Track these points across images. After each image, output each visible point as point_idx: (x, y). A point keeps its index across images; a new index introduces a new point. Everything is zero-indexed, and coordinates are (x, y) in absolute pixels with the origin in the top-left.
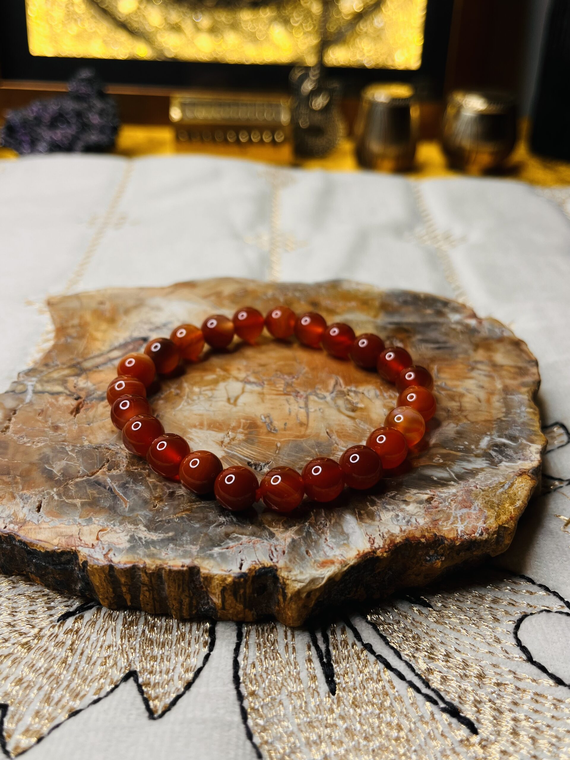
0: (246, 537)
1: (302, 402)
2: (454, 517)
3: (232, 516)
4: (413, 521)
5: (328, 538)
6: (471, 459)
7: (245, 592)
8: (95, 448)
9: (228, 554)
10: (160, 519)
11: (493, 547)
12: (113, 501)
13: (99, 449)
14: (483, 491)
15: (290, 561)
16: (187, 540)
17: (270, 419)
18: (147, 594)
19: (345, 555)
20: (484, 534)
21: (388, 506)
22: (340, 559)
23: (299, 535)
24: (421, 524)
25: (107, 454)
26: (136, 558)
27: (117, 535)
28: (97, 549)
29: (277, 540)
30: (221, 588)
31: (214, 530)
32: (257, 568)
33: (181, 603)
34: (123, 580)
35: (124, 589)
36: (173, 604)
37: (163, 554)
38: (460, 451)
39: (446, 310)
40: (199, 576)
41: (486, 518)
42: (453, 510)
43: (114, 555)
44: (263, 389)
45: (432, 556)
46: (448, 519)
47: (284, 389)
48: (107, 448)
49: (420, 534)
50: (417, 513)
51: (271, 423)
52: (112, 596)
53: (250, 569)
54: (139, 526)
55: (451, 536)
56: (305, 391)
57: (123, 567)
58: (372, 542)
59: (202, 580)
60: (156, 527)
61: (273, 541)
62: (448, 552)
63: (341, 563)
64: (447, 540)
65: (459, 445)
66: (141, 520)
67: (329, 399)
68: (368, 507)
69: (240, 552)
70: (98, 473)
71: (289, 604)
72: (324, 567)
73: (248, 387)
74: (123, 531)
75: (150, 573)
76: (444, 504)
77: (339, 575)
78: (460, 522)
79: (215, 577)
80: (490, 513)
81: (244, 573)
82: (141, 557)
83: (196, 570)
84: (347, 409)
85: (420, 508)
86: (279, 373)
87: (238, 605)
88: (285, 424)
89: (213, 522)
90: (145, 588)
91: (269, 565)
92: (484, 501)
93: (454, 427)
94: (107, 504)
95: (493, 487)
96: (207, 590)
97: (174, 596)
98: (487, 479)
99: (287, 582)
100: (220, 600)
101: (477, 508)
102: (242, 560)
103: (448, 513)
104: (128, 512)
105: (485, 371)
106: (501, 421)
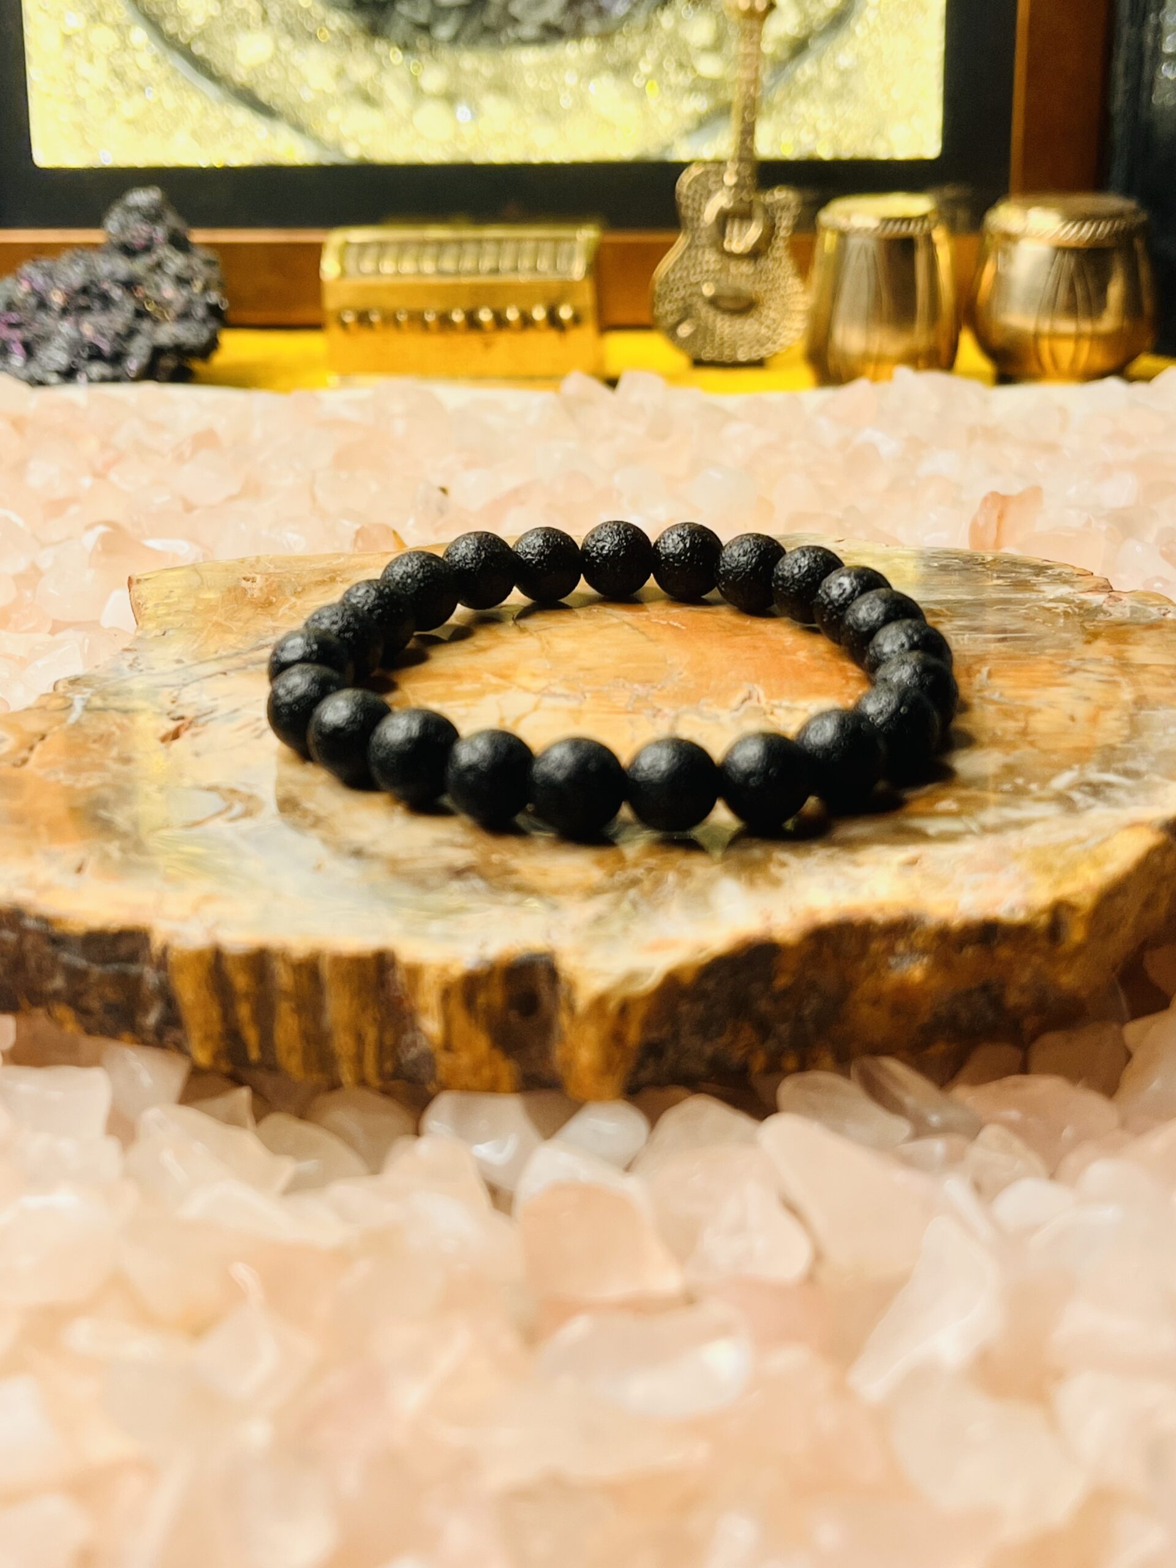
0: (501, 907)
2: (957, 884)
5: (672, 911)
6: (1023, 804)
14: (1035, 849)
15: (587, 940)
18: (289, 1020)
19: (702, 934)
20: (1019, 911)
22: (691, 938)
24: (882, 896)
29: (566, 914)
30: (440, 993)
32: (513, 953)
33: (360, 1039)
34: (241, 983)
35: (244, 1012)
36: (342, 1042)
38: (1002, 793)
39: (1039, 580)
40: (395, 971)
41: (1030, 887)
42: (958, 874)
44: (581, 704)
46: (943, 886)
47: (628, 705)
52: (220, 1031)
53: (497, 954)
55: (941, 913)
56: (675, 708)
57: (242, 950)
58: (766, 917)
59: (401, 978)
61: (557, 915)
62: (935, 946)
63: (693, 945)
64: (930, 918)
65: (1002, 784)
68: (772, 871)
71: (581, 1029)
72: (655, 950)
73: (549, 702)
75: (296, 965)
76: (938, 867)
77: (689, 970)
78: (967, 892)
79: (429, 966)
80: (1039, 879)
81: (486, 960)
83: (389, 958)
85: (889, 872)
87: (477, 1037)
90: (287, 1005)
91: (540, 950)
92: (1032, 863)
93: (999, 759)
95: (1059, 844)
96: (412, 1004)
97: (345, 1021)
98: (1047, 834)
99: (577, 979)
100: (440, 1025)
101: (1013, 873)
105: (1102, 674)
106: (1113, 748)
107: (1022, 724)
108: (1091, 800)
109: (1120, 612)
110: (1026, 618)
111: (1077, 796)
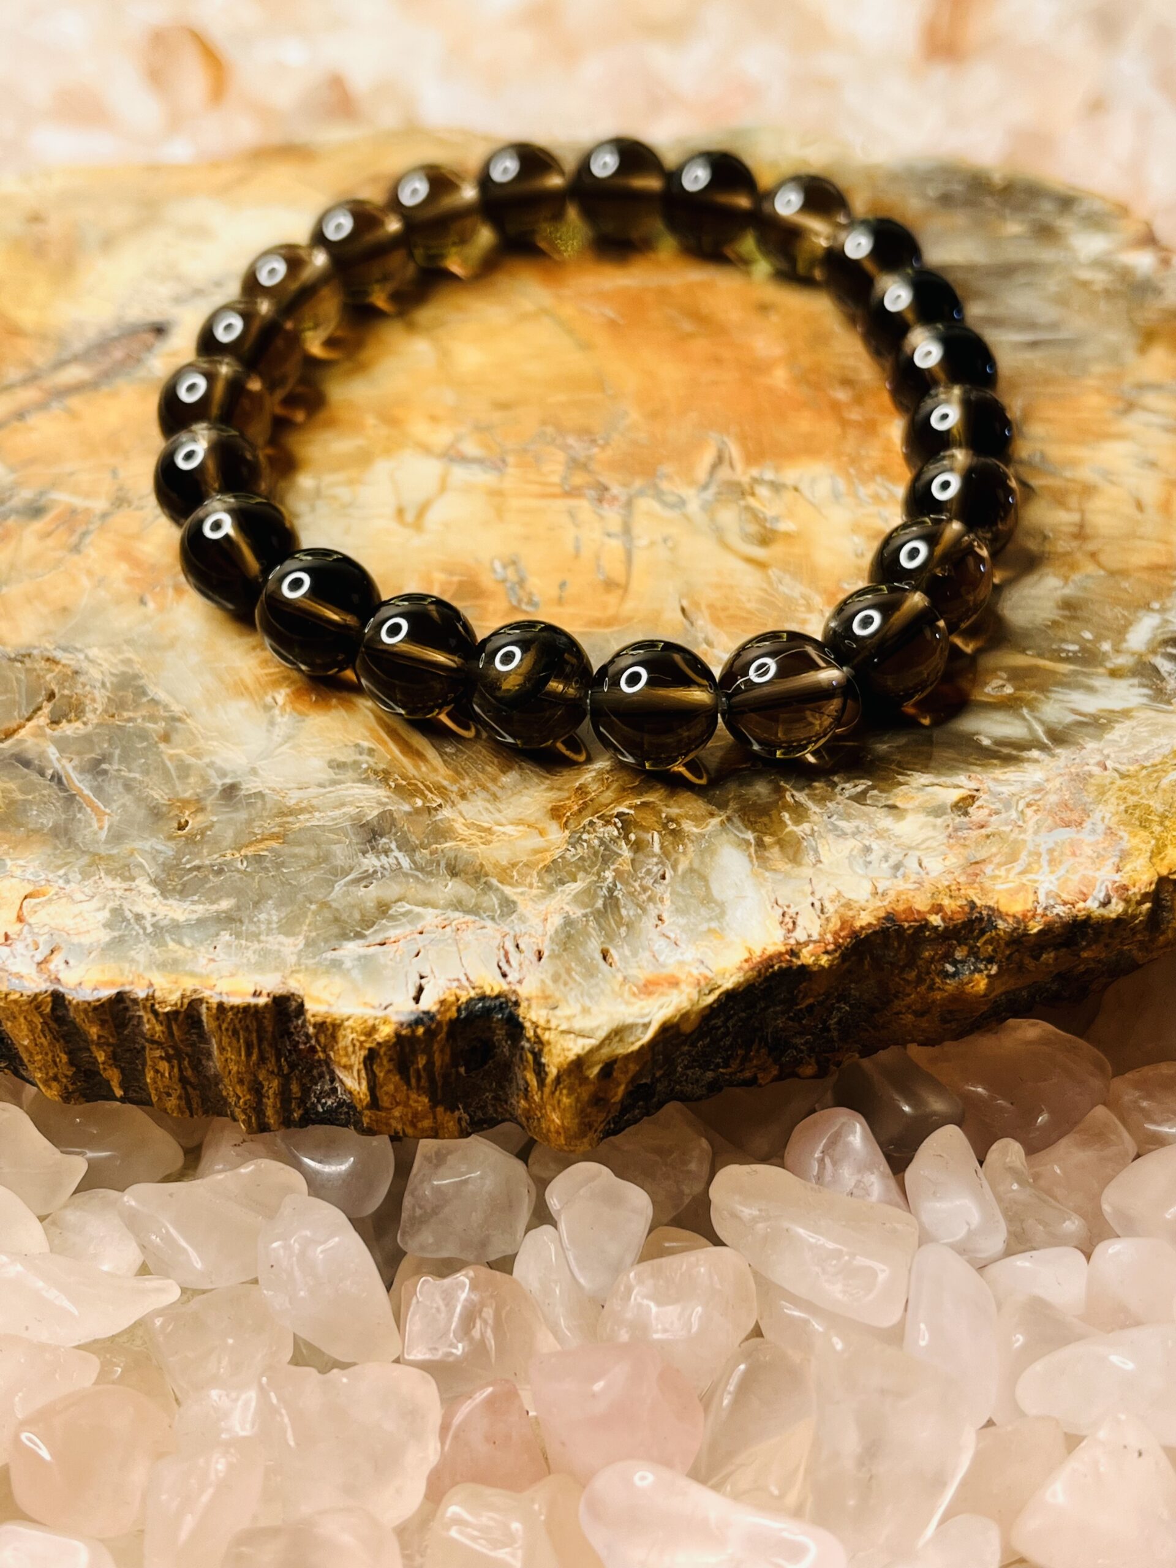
0: (438, 911)
1: (613, 517)
2: (1030, 854)
3: (397, 853)
4: (912, 864)
5: (665, 916)
6: (1097, 683)
7: (430, 1063)
8: (15, 660)
9: (382, 960)
10: (197, 862)
11: (1139, 937)
12: (65, 812)
13: (27, 660)
14: (1123, 776)
15: (556, 978)
16: (269, 922)
17: (517, 571)
18: (164, 1066)
19: (706, 962)
20: (1114, 901)
21: (842, 824)
22: (695, 972)
23: (585, 906)
24: (933, 874)
25: (49, 677)
26: (126, 973)
27: (77, 909)
28: (19, 947)
29: (523, 919)
30: (364, 1053)
31: (347, 893)
32: (463, 999)
33: (257, 1090)
34: (94, 1031)
35: (101, 1057)
36: (235, 1093)
37: (203, 961)
38: (1067, 660)
39: (1065, 224)
40: (305, 1021)
41: (1124, 856)
42: (1030, 831)
43: (67, 962)
44: (501, 479)
45: (963, 962)
46: (1013, 858)
47: (565, 479)
48: (48, 660)
49: (930, 902)
50: (923, 842)
51: (521, 582)
52: (70, 1073)
53: (442, 1002)
54: (137, 882)
55: (1016, 906)
56: (625, 485)
57: (90, 999)
58: (790, 926)
59: (311, 1030)
60: (184, 885)
61: (508, 926)
62: (1008, 952)
63: (699, 984)
64: (1005, 920)
65: (1064, 640)
66: (141, 866)
67: (694, 506)
68: (786, 826)
69: (417, 955)
70: (22, 733)
71: (553, 1093)
72: (650, 994)
73: (459, 473)
74: (93, 897)
75: (167, 1014)
76: (1004, 816)
77: (693, 1017)
78: (1046, 868)
79: (350, 1023)
80: (1135, 841)
81: (426, 1013)
82: (141, 968)
83: (294, 1004)
84: (747, 537)
85: (934, 826)
86: (550, 430)
87: (414, 1096)
88: (563, 585)
89: (345, 872)
90: (158, 1053)
91: (496, 992)
92: (1122, 808)
93: (1056, 589)
94: (48, 821)
95: (1154, 766)
96: (328, 1056)
97: (238, 1073)
98: (1135, 744)
99: (546, 1036)
100: (364, 1083)
101: (1101, 828)
102: (422, 977)
103: (1015, 841)
104: (106, 842)
105: (1164, 413)
107: (1075, 517)
110: (1061, 300)
111: (1163, 665)
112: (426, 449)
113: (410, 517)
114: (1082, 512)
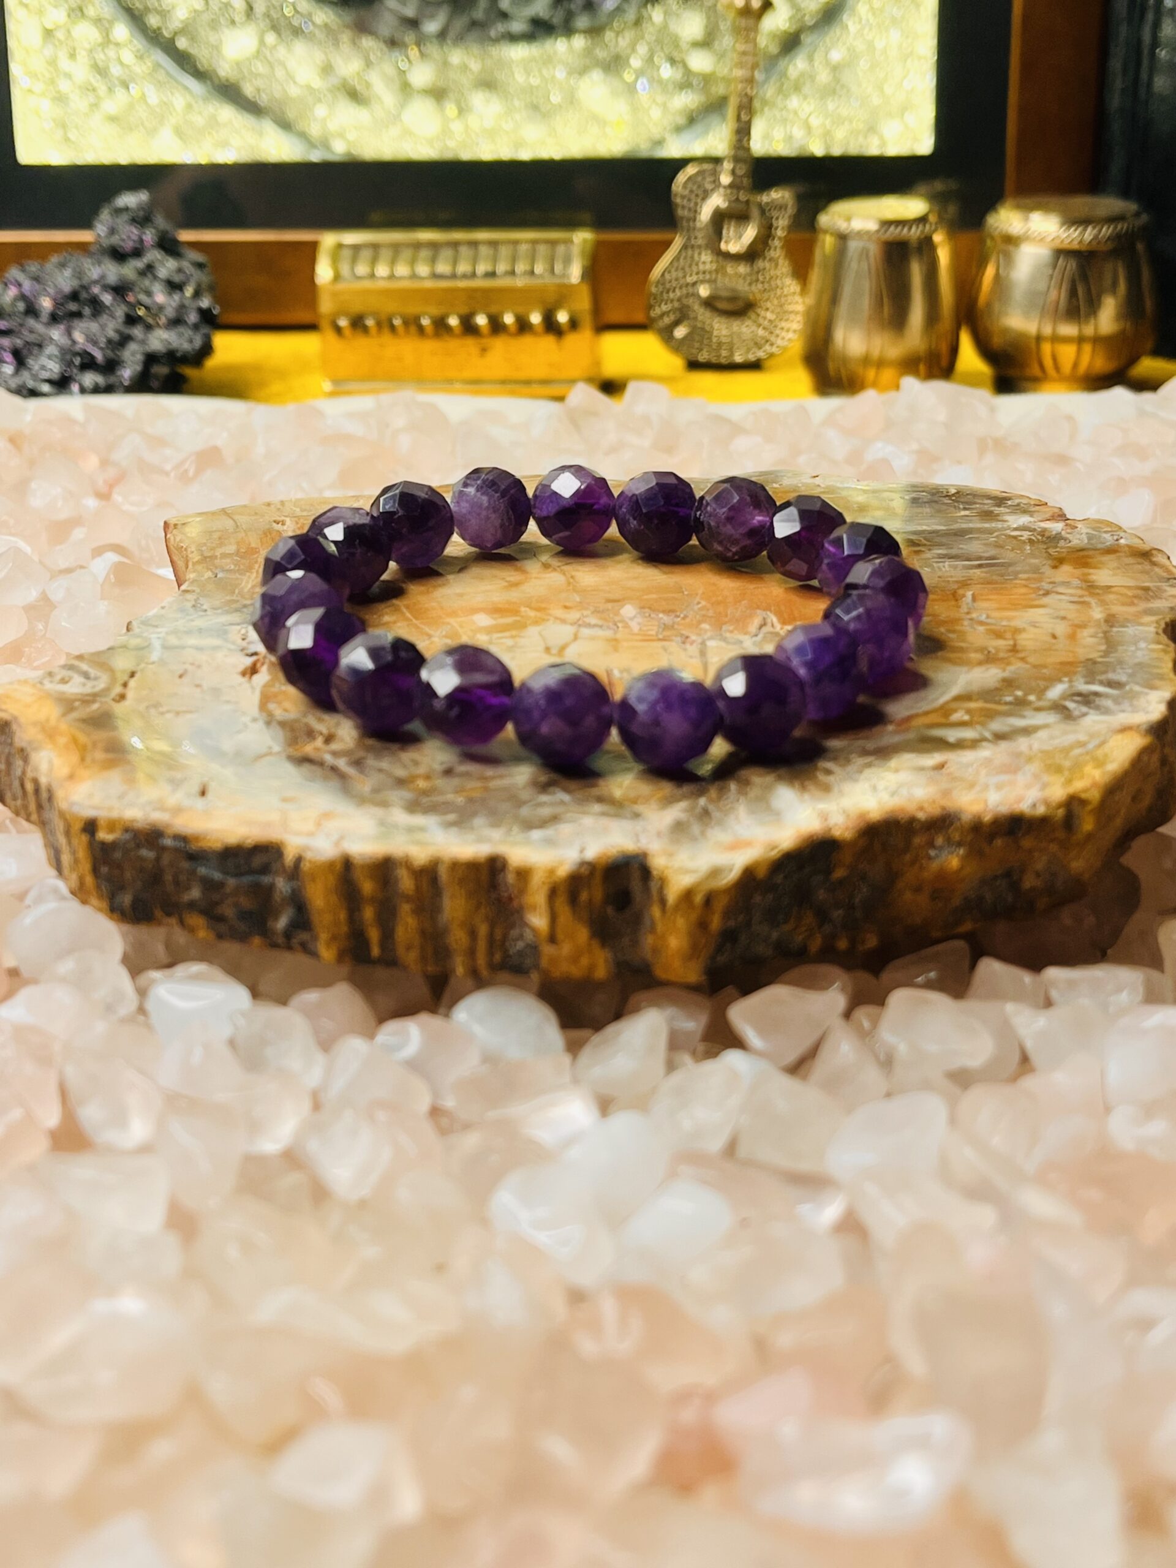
0: (591, 817)
1: (693, 649)
2: (983, 785)
4: (903, 791)
5: (741, 816)
7: (590, 898)
9: (558, 837)
10: (429, 799)
12: (343, 780)
14: (1044, 752)
15: (672, 844)
16: (481, 823)
18: (411, 920)
19: (772, 836)
20: (1039, 806)
21: (857, 776)
22: (764, 841)
23: (688, 814)
24: (918, 796)
26: (391, 845)
27: (355, 821)
28: (320, 835)
29: (648, 821)
30: (547, 892)
31: (530, 811)
32: (612, 855)
33: (473, 934)
34: (368, 889)
35: (368, 914)
36: (457, 937)
37: (440, 839)
38: (1006, 704)
39: (1001, 510)
40: (506, 876)
41: (1046, 786)
42: (982, 776)
43: (351, 842)
44: (615, 633)
45: (941, 847)
46: (972, 786)
47: (657, 635)
49: (916, 808)
50: (911, 782)
52: (345, 933)
53: (598, 856)
54: (393, 808)
55: (974, 809)
56: (700, 635)
57: (368, 860)
58: (825, 819)
59: (511, 879)
60: (424, 809)
61: (638, 825)
62: (969, 838)
63: (766, 846)
64: (966, 816)
65: (1004, 696)
66: (394, 802)
67: (747, 643)
68: (820, 778)
69: (579, 836)
70: (306, 748)
71: (671, 920)
72: (734, 850)
73: (585, 632)
74: (365, 816)
75: (418, 871)
76: (964, 771)
77: (763, 866)
78: (993, 792)
79: (538, 868)
80: (1052, 778)
81: (589, 861)
82: (400, 844)
83: (499, 863)
85: (919, 776)
86: (647, 611)
87: (578, 929)
89: (528, 803)
90: (407, 907)
91: (633, 851)
92: (1043, 765)
93: (998, 674)
95: (1064, 747)
96: (521, 901)
97: (461, 918)
98: (1052, 739)
99: (667, 875)
100: (546, 919)
101: (1029, 774)
102: (584, 845)
103: (972, 780)
104: (370, 793)
105: (1072, 595)
106: (1094, 662)
107: (1011, 642)
108: (1084, 709)
109: (1078, 538)
110: (998, 546)
111: (1071, 705)
112: (563, 621)
113: (554, 651)
114: (1015, 640)
